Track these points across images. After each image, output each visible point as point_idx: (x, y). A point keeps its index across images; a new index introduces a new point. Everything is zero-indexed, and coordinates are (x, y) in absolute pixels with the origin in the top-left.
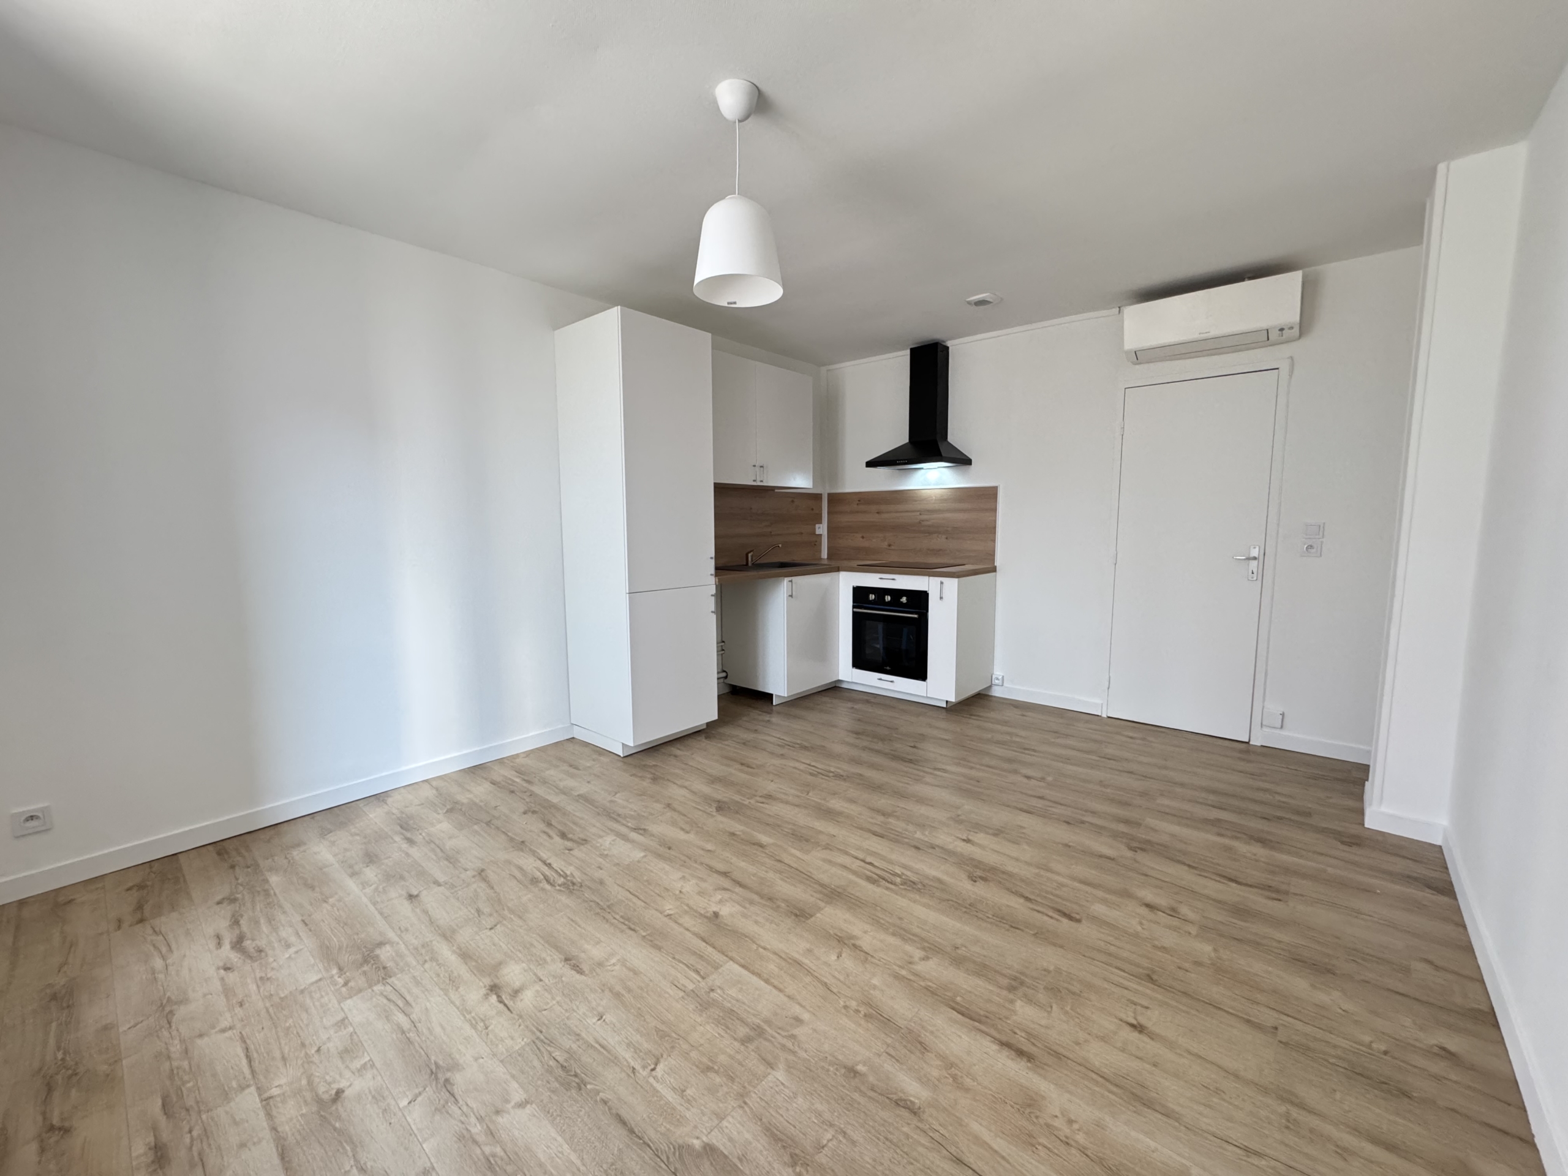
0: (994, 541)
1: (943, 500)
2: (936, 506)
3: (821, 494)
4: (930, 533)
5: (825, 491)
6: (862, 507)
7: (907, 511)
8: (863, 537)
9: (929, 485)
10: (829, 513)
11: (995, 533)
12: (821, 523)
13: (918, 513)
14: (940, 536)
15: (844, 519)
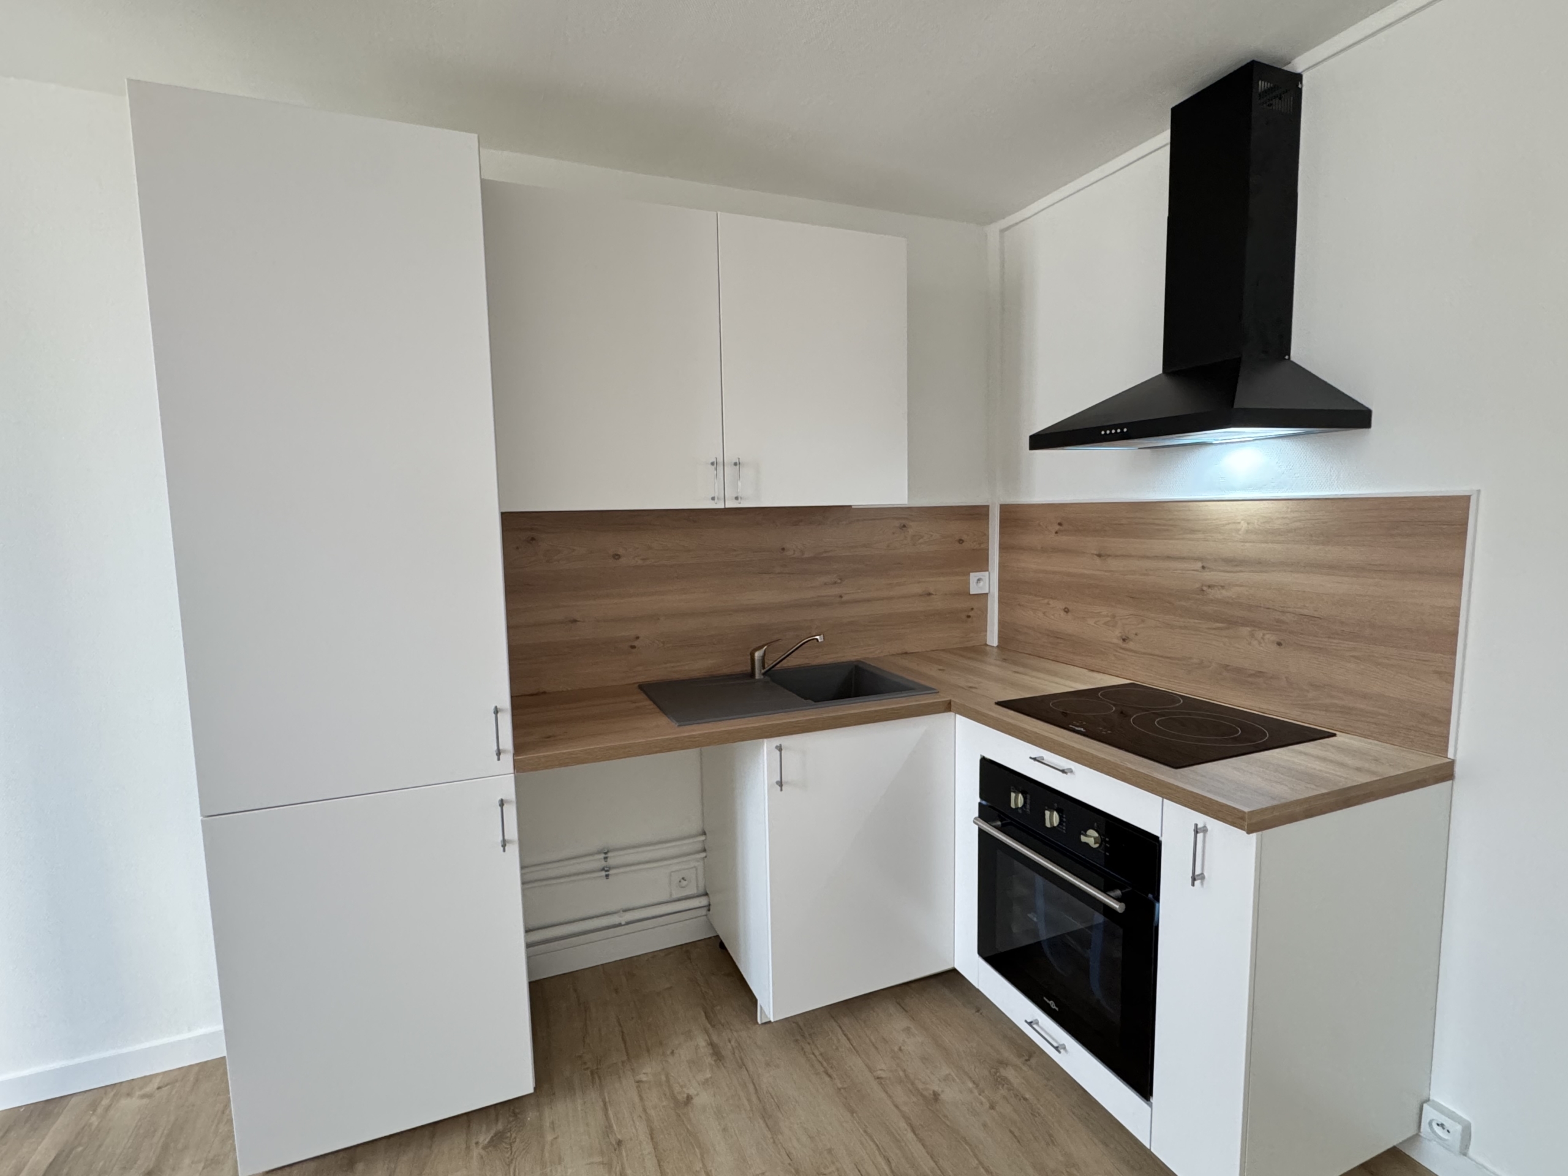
0: (1447, 676)
1: (1269, 533)
2: (1251, 550)
3: (987, 507)
4: (1232, 623)
5: (994, 498)
6: (1064, 540)
7: (1169, 558)
8: (1066, 611)
9: (1233, 489)
10: (1003, 548)
11: (1453, 653)
12: (987, 570)
13: (1199, 565)
14: (1259, 634)
15: (1030, 565)
